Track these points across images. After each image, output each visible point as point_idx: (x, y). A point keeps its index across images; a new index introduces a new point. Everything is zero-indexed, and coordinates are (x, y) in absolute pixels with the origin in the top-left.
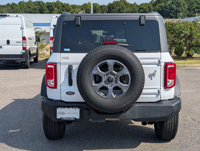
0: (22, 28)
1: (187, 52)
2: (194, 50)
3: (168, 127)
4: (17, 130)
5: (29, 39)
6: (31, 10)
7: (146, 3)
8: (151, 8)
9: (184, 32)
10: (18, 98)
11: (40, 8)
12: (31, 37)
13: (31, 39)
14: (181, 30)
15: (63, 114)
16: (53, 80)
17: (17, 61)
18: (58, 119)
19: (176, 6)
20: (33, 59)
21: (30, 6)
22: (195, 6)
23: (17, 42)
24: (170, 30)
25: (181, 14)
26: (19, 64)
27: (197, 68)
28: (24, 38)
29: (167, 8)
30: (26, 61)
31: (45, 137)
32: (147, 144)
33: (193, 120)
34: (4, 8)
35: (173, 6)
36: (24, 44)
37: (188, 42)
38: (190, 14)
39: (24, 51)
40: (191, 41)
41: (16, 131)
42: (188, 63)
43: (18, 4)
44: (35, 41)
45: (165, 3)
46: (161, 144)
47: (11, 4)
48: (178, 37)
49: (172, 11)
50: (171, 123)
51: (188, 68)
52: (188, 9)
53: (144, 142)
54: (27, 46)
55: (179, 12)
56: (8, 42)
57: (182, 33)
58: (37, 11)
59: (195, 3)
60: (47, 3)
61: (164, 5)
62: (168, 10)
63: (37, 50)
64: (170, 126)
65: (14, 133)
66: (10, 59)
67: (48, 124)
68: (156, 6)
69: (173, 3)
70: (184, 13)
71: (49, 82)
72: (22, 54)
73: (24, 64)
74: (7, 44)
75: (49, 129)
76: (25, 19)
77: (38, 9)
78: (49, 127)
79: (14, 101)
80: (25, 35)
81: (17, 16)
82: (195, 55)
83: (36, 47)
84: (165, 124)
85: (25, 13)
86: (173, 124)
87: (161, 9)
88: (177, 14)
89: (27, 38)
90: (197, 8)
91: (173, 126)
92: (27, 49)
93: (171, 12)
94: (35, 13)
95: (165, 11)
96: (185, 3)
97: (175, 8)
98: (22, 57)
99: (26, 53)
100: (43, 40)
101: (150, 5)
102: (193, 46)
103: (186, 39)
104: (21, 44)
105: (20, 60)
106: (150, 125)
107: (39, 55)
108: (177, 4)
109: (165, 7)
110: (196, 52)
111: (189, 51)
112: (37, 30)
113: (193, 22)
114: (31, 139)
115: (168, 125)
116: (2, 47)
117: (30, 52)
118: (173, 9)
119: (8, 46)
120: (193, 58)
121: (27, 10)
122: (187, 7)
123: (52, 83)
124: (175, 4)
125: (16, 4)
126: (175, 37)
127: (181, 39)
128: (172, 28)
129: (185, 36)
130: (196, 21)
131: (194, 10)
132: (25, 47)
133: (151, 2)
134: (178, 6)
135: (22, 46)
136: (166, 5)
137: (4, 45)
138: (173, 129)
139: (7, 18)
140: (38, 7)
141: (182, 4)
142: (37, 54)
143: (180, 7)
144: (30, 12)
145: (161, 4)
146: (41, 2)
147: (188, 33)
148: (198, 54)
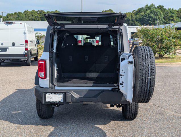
0: (25, 33)
1: (159, 53)
2: (164, 51)
3: (131, 109)
4: (18, 112)
5: (30, 42)
6: (34, 18)
7: (129, 13)
8: (134, 16)
9: (156, 36)
10: (20, 89)
11: (41, 16)
12: (32, 40)
13: (32, 42)
14: (154, 35)
15: (51, 98)
16: (44, 72)
17: (20, 59)
18: (47, 102)
19: (154, 15)
20: (34, 58)
21: (34, 15)
22: (169, 15)
23: (20, 44)
24: (145, 35)
25: (158, 21)
26: (22, 62)
27: (167, 66)
28: (26, 41)
29: (146, 17)
30: (28, 59)
31: (38, 117)
32: (115, 122)
33: (154, 105)
34: (12, 16)
35: (151, 15)
36: (26, 46)
37: (160, 44)
38: (166, 21)
39: (26, 52)
40: (162, 44)
41: (16, 112)
42: (159, 61)
43: (23, 13)
44: (36, 43)
45: (145, 13)
46: (126, 122)
47: (17, 12)
48: (152, 41)
49: (151, 19)
50: (132, 106)
51: (159, 66)
52: (164, 18)
53: (113, 120)
54: (29, 48)
55: (157, 20)
56: (13, 44)
57: (155, 38)
58: (39, 19)
59: (170, 12)
60: (47, 12)
61: (144, 14)
62: (148, 18)
63: (38, 51)
64: (132, 108)
65: (15, 114)
66: (15, 58)
67: (40, 106)
68: (137, 15)
69: (151, 12)
70: (161, 21)
71: (41, 74)
72: (25, 54)
73: (26, 62)
74: (13, 46)
75: (41, 110)
76: (27, 26)
77: (40, 17)
78: (40, 108)
79: (17, 90)
80: (27, 39)
81: (21, 23)
82: (166, 55)
83: (36, 48)
84: (129, 106)
85: (29, 20)
86: (134, 107)
87: (141, 18)
88: (154, 21)
89: (28, 41)
90: (171, 16)
91: (134, 108)
92: (29, 50)
93: (149, 20)
94: (38, 20)
95: (145, 19)
96: (161, 12)
97: (153, 17)
98: (24, 57)
99: (28, 53)
100: (43, 42)
101: (133, 14)
102: (163, 48)
103: (158, 42)
104: (24, 46)
105: (23, 59)
106: (118, 107)
107: (39, 55)
108: (155, 13)
109: (145, 16)
110: (166, 53)
111: (160, 52)
112: (38, 34)
113: (164, 28)
114: (27, 118)
115: (131, 107)
116: (8, 48)
117: (31, 52)
118: (151, 17)
119: (14, 48)
120: (164, 57)
121: (31, 17)
122: (163, 16)
123: (42, 75)
124: (153, 13)
125: (22, 13)
126: (149, 40)
127: (154, 43)
128: (146, 33)
129: (157, 40)
130: (166, 28)
131: (169, 18)
132: (27, 48)
133: (133, 12)
134: (155, 15)
135: (24, 48)
136: (145, 14)
137: (10, 47)
138: (134, 110)
139: (13, 25)
140: (40, 16)
141: (159, 14)
142: (37, 54)
143: (157, 16)
144: (33, 20)
145: (141, 14)
146: (43, 11)
147: (159, 37)
148: (168, 54)
